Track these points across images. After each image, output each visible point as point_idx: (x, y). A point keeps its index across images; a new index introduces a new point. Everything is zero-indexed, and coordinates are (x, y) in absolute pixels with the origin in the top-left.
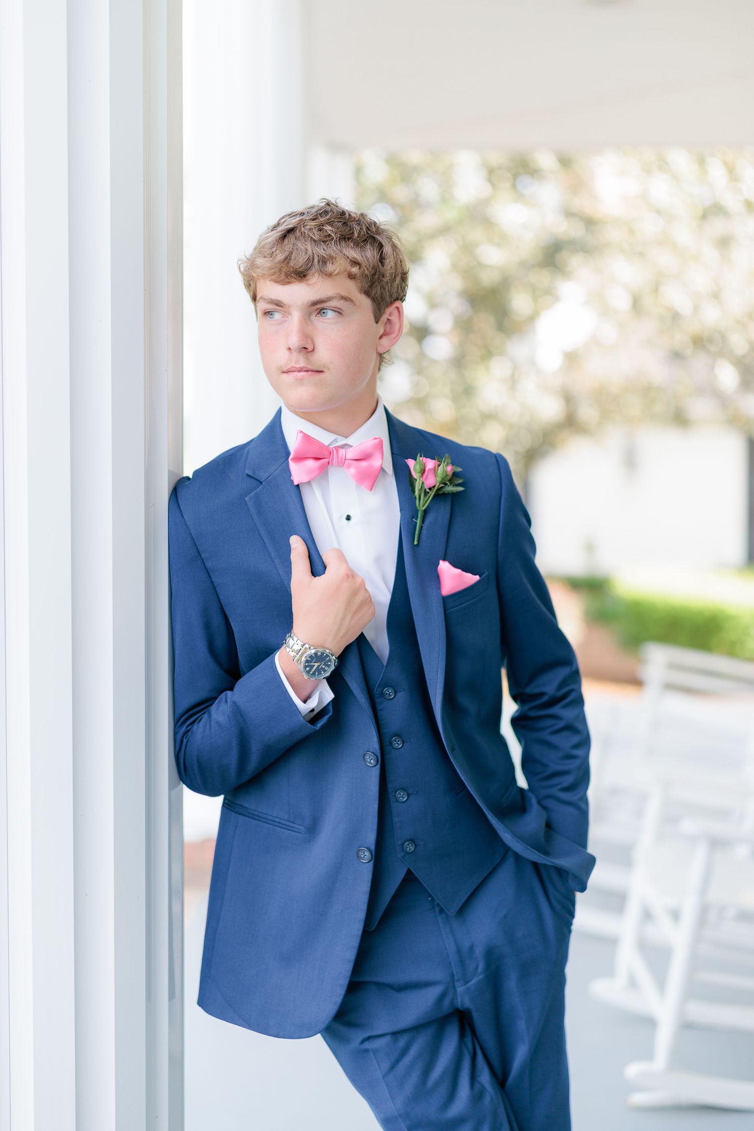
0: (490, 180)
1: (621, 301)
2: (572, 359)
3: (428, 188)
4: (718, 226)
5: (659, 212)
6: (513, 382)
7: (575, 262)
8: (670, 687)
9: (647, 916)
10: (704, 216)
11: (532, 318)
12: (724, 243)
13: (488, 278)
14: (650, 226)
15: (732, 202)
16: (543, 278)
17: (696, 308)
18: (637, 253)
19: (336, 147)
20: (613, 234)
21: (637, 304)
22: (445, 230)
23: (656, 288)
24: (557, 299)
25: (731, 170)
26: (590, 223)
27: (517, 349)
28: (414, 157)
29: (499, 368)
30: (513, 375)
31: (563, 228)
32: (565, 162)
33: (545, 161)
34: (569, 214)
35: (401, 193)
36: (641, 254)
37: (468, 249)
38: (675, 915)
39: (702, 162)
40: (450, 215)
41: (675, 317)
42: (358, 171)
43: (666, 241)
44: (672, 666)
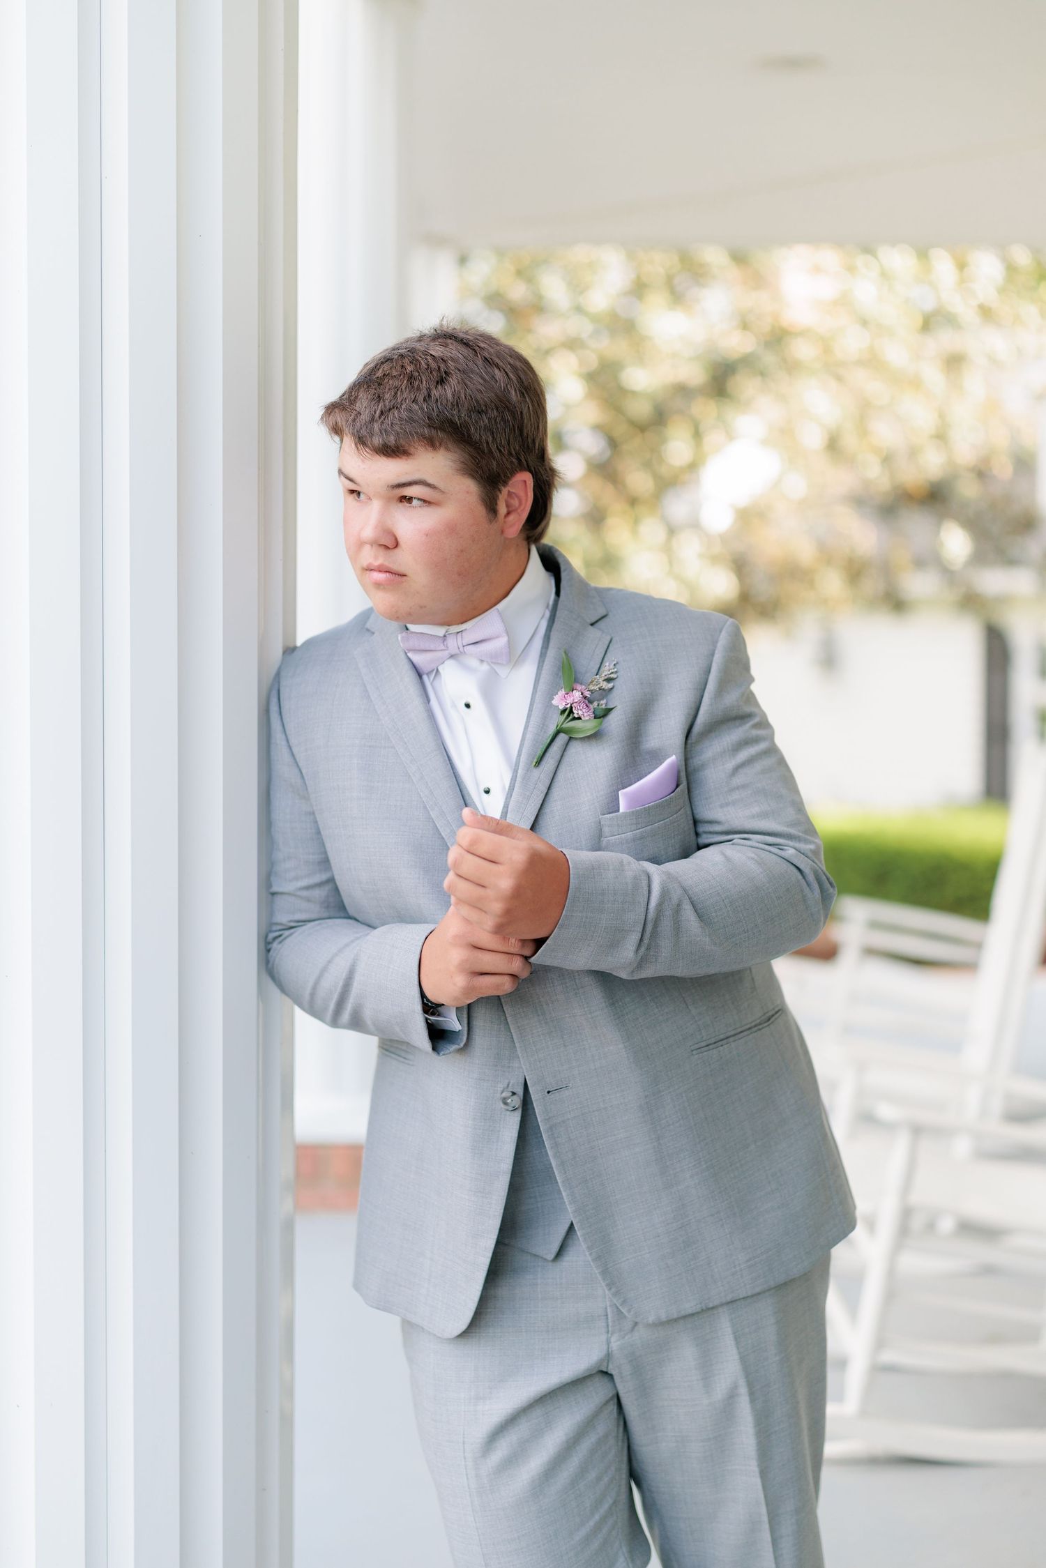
1: (813, 439)
2: (749, 517)
3: (554, 288)
4: (946, 340)
5: (864, 323)
6: (669, 550)
7: (745, 385)
8: (871, 952)
10: (925, 327)
11: (693, 467)
12: (954, 362)
13: (639, 409)
14: (853, 343)
15: (963, 309)
16: (708, 411)
17: (914, 451)
18: (834, 370)
20: (803, 350)
21: (833, 445)
23: (861, 424)
24: (729, 437)
25: (962, 266)
26: (778, 338)
27: (677, 507)
29: (652, 529)
30: (668, 540)
31: (737, 344)
32: (739, 258)
33: (714, 256)
34: (744, 324)
35: (518, 292)
36: (839, 377)
37: (609, 371)
39: (923, 255)
41: (888, 457)
43: (872, 361)
44: (875, 925)
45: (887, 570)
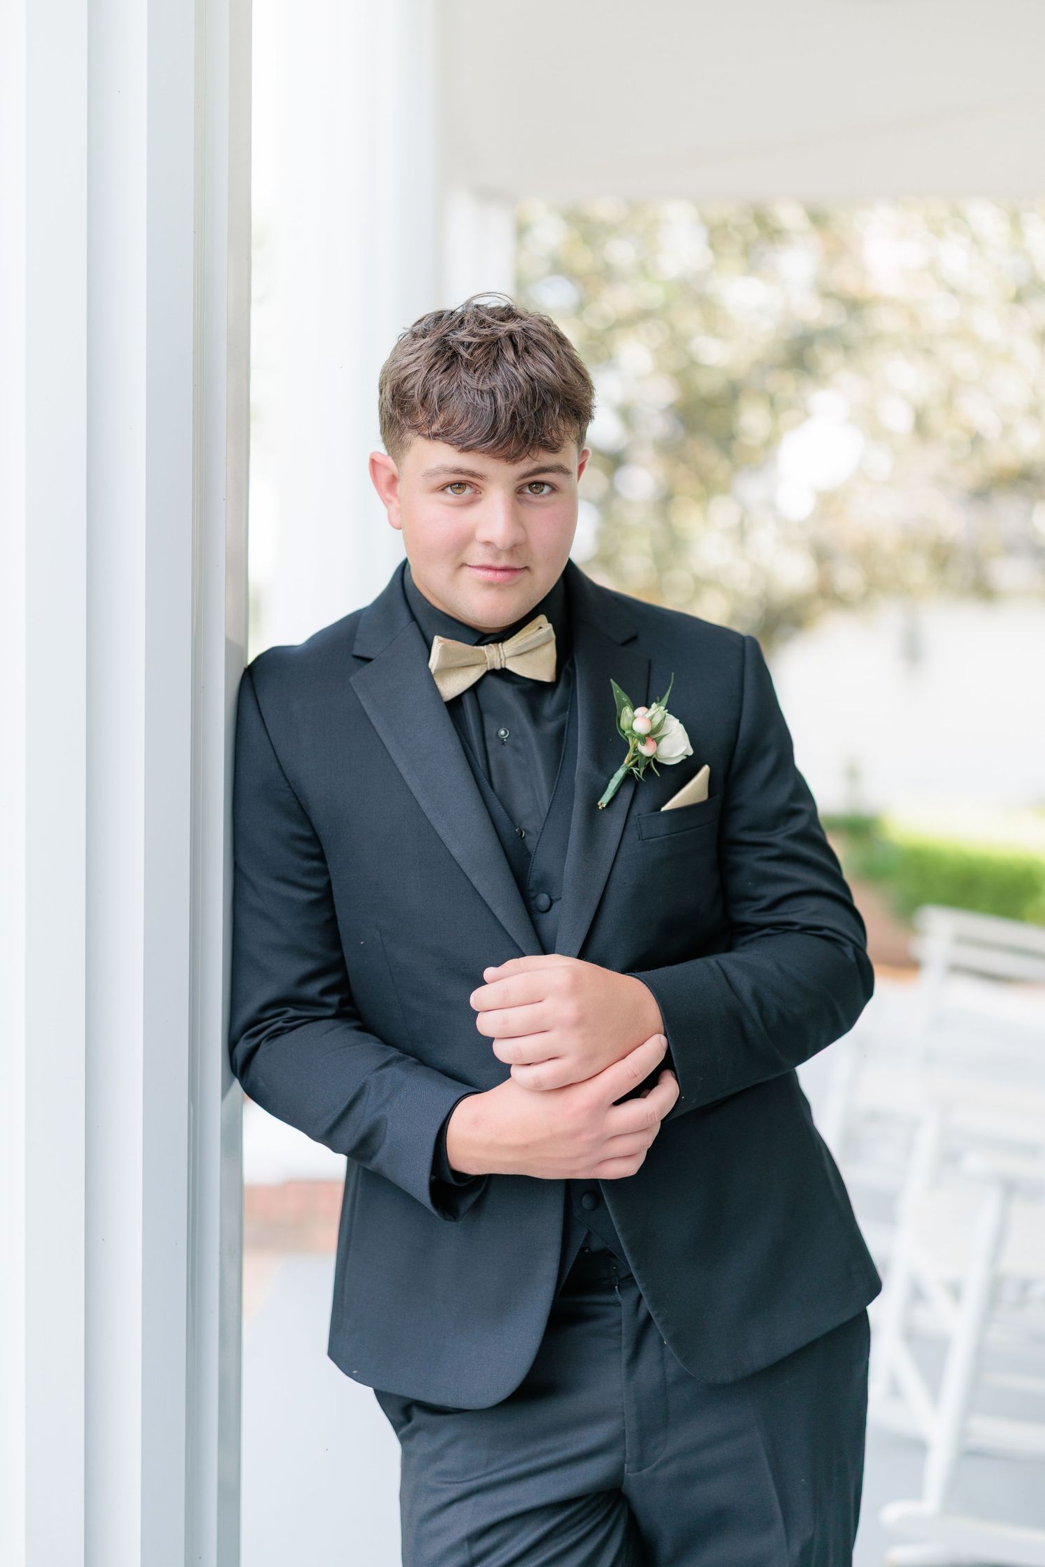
0: (712, 245)
1: (899, 419)
2: (828, 502)
3: (621, 252)
5: (953, 291)
6: (742, 532)
7: (830, 360)
8: (957, 969)
9: (917, 1294)
10: (1019, 298)
11: (770, 443)
13: (708, 384)
14: (941, 312)
16: (785, 384)
17: (1007, 430)
18: (924, 349)
19: (487, 195)
20: (886, 321)
21: (921, 426)
22: (644, 315)
23: (949, 400)
24: (807, 415)
26: (854, 306)
27: (751, 489)
28: (604, 209)
29: (723, 511)
30: (741, 524)
31: (814, 312)
32: (818, 218)
33: (789, 215)
34: (827, 294)
35: (583, 260)
36: (927, 352)
37: (678, 341)
38: (956, 1291)
39: (1015, 219)
40: (654, 295)
41: (976, 440)
42: (522, 230)
43: (962, 334)
44: (962, 940)
45: (978, 561)
